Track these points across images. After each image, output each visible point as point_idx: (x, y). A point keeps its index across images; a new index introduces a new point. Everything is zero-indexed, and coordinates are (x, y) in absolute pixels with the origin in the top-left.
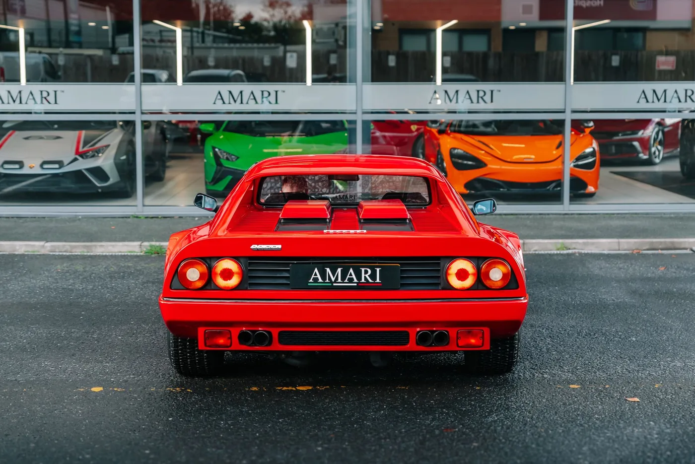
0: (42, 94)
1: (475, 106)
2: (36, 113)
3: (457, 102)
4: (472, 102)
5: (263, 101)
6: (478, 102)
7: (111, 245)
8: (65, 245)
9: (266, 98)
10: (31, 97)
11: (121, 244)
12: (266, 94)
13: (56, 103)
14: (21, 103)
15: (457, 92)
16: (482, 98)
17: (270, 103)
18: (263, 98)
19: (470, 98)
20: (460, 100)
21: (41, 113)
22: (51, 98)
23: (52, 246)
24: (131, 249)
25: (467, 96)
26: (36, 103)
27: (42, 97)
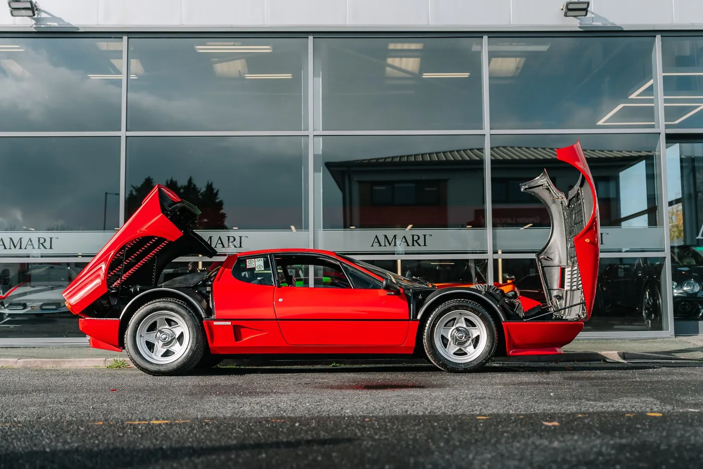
0: (39, 241)
1: (411, 249)
2: (34, 257)
3: (395, 245)
4: (408, 245)
5: (229, 246)
6: (413, 245)
7: (78, 361)
8: (36, 361)
9: (232, 242)
10: (30, 243)
11: (87, 359)
12: (231, 239)
13: (51, 248)
14: (21, 248)
15: (395, 236)
16: (416, 241)
17: (235, 247)
18: (229, 243)
19: (406, 241)
20: (398, 243)
21: (38, 257)
22: (47, 244)
23: (24, 361)
24: (96, 364)
25: (404, 240)
26: (34, 248)
27: (39, 243)
